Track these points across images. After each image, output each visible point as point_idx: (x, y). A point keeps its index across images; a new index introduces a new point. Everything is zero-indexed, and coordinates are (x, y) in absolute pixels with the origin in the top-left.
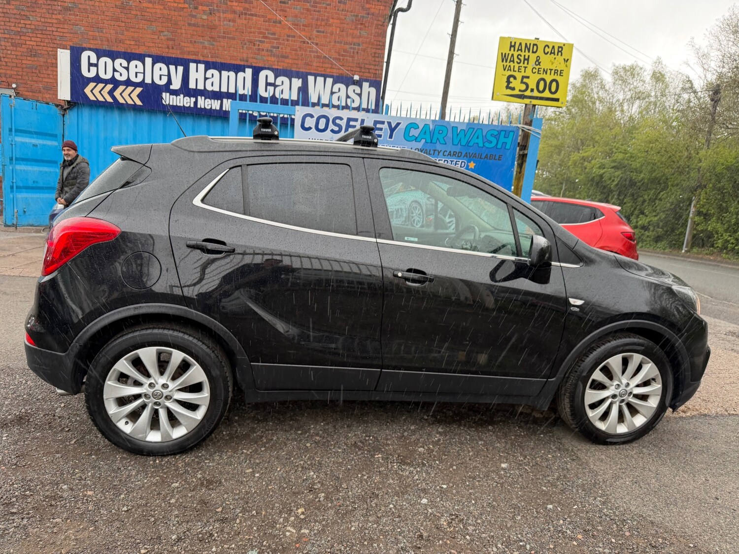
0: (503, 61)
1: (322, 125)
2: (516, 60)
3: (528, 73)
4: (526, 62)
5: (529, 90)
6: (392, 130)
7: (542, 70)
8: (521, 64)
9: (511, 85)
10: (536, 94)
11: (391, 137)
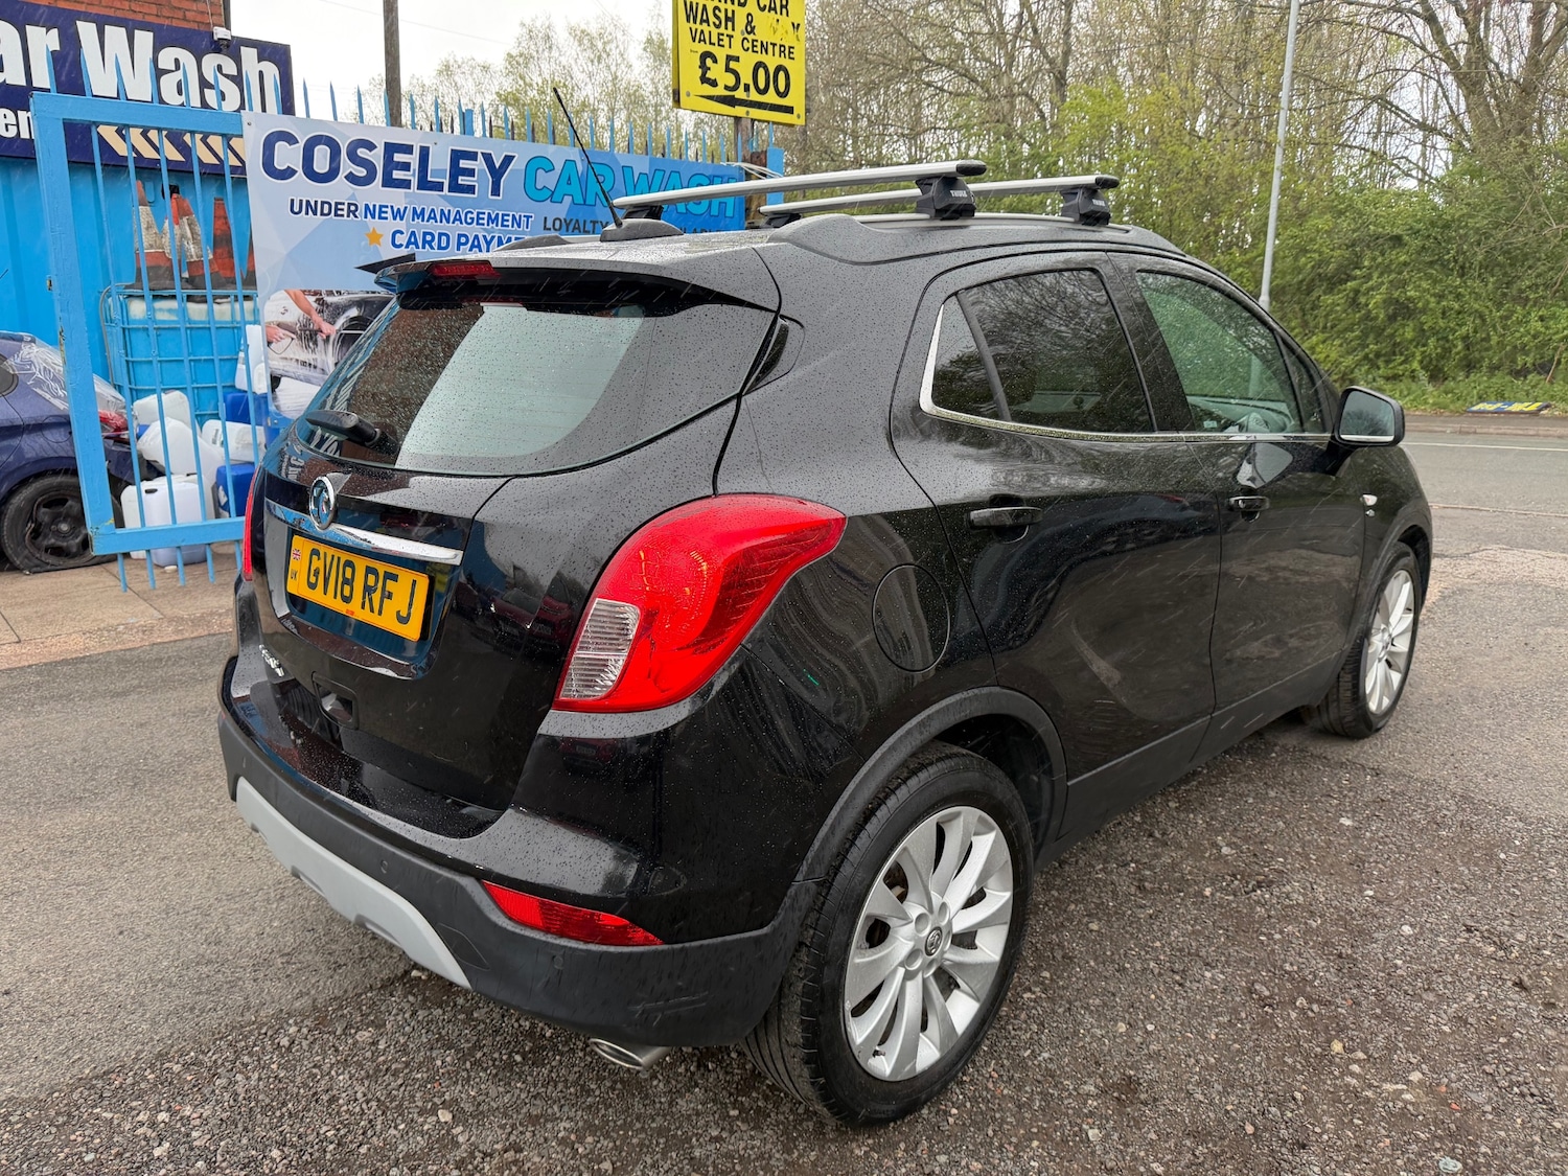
0: (688, 20)
1: (321, 164)
2: (712, 19)
3: (736, 50)
4: (730, 24)
5: (742, 87)
6: (497, 173)
7: (759, 44)
8: (722, 30)
9: (709, 75)
10: (754, 96)
11: (496, 191)
